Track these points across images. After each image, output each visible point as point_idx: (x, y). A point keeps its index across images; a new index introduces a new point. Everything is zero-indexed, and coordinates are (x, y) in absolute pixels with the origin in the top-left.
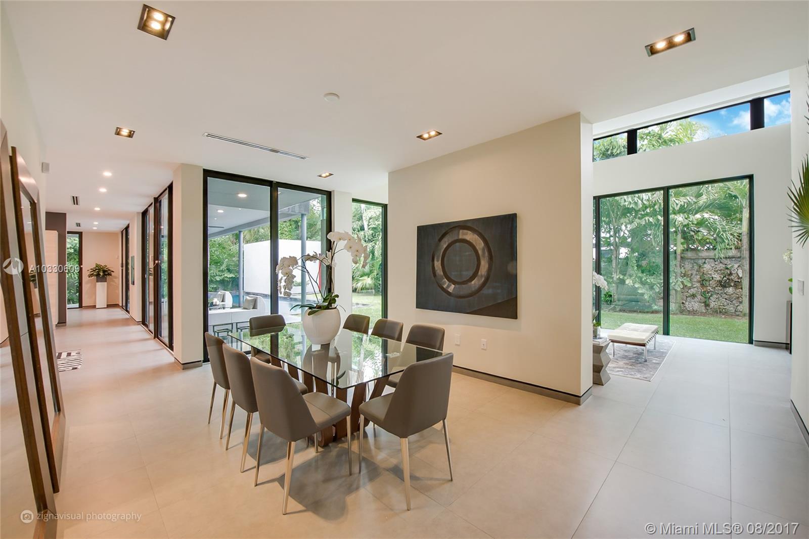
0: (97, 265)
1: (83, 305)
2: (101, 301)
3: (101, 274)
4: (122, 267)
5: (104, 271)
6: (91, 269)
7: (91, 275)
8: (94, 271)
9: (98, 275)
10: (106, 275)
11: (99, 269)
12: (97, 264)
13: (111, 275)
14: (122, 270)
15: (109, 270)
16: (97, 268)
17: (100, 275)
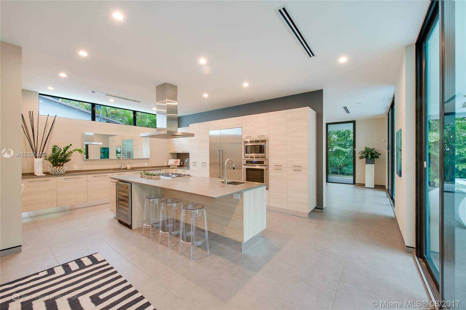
0: (366, 149)
1: (356, 183)
2: (370, 182)
3: (370, 156)
4: (388, 149)
5: (372, 154)
6: (362, 152)
7: (361, 158)
8: (364, 153)
9: (367, 157)
10: (374, 157)
11: (368, 152)
12: (366, 147)
13: (378, 158)
14: (388, 153)
15: (376, 153)
16: (366, 151)
17: (368, 157)
